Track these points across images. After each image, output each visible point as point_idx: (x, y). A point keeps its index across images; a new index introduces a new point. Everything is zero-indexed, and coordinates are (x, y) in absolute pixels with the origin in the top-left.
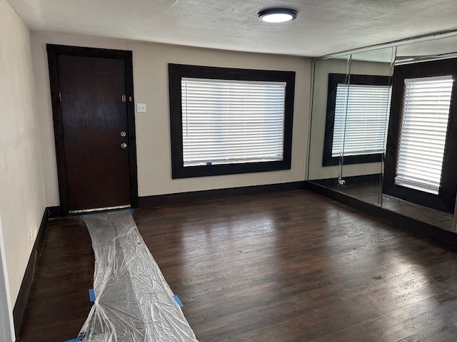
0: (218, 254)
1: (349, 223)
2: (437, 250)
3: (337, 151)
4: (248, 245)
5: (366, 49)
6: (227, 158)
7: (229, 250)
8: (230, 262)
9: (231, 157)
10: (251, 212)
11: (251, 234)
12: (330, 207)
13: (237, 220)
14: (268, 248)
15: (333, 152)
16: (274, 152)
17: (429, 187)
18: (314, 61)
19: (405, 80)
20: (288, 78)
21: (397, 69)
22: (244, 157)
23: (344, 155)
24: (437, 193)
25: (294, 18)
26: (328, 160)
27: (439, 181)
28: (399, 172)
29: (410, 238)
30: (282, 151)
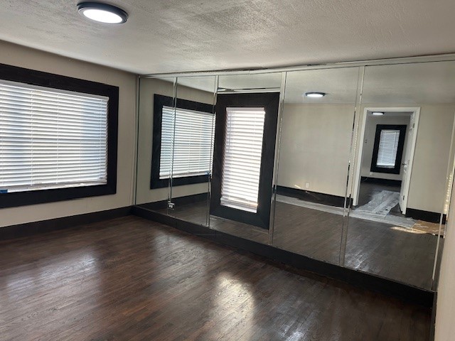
0: (19, 320)
1: (181, 248)
2: (259, 265)
3: (164, 173)
4: (65, 297)
5: (191, 74)
6: (31, 183)
7: (35, 310)
8: (38, 328)
9: (38, 182)
10: (68, 251)
11: (68, 280)
12: (161, 233)
13: (48, 264)
14: (92, 296)
15: (161, 174)
16: (94, 174)
17: (249, 207)
18: (139, 79)
19: (227, 108)
20: (111, 93)
21: (220, 97)
22: (57, 181)
23: (174, 177)
24: (255, 212)
25: (124, 21)
26: (156, 182)
27: (256, 200)
28: (223, 193)
29: (236, 256)
30: (105, 174)
